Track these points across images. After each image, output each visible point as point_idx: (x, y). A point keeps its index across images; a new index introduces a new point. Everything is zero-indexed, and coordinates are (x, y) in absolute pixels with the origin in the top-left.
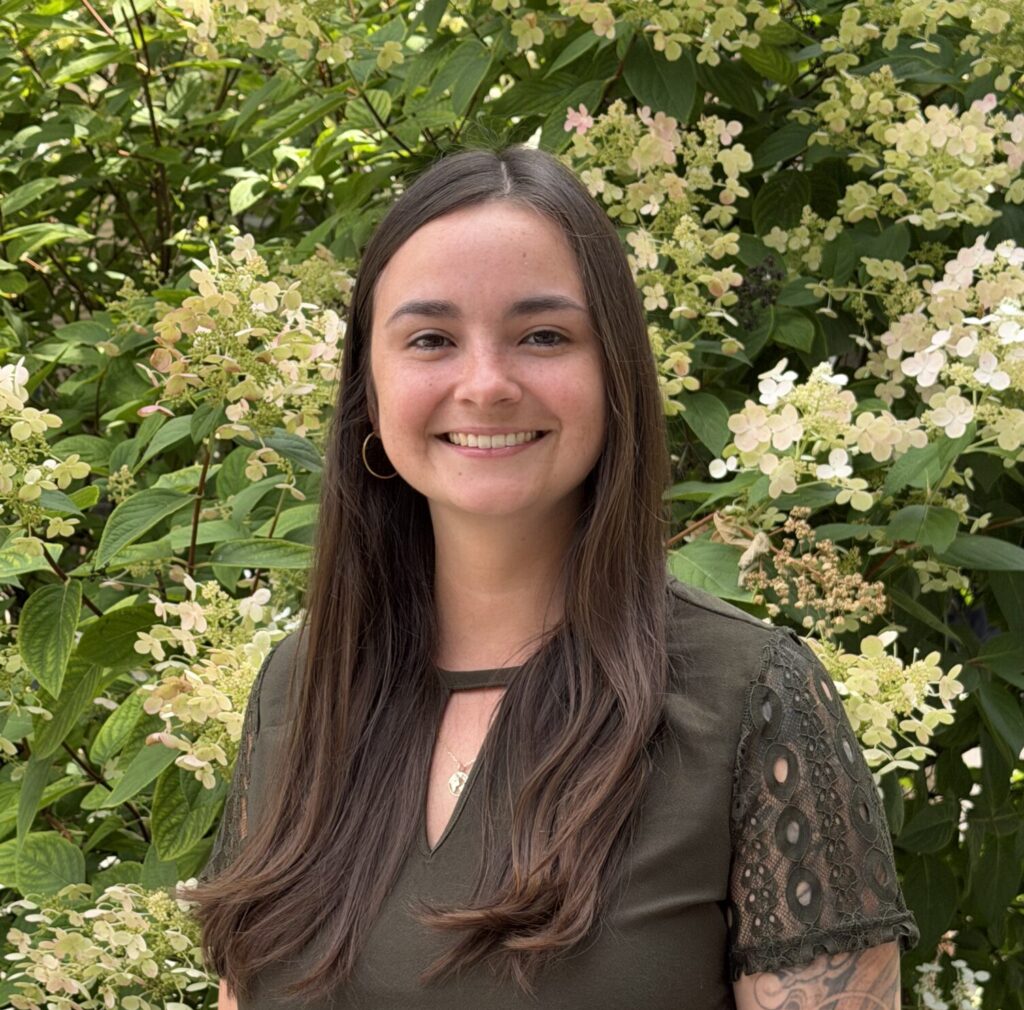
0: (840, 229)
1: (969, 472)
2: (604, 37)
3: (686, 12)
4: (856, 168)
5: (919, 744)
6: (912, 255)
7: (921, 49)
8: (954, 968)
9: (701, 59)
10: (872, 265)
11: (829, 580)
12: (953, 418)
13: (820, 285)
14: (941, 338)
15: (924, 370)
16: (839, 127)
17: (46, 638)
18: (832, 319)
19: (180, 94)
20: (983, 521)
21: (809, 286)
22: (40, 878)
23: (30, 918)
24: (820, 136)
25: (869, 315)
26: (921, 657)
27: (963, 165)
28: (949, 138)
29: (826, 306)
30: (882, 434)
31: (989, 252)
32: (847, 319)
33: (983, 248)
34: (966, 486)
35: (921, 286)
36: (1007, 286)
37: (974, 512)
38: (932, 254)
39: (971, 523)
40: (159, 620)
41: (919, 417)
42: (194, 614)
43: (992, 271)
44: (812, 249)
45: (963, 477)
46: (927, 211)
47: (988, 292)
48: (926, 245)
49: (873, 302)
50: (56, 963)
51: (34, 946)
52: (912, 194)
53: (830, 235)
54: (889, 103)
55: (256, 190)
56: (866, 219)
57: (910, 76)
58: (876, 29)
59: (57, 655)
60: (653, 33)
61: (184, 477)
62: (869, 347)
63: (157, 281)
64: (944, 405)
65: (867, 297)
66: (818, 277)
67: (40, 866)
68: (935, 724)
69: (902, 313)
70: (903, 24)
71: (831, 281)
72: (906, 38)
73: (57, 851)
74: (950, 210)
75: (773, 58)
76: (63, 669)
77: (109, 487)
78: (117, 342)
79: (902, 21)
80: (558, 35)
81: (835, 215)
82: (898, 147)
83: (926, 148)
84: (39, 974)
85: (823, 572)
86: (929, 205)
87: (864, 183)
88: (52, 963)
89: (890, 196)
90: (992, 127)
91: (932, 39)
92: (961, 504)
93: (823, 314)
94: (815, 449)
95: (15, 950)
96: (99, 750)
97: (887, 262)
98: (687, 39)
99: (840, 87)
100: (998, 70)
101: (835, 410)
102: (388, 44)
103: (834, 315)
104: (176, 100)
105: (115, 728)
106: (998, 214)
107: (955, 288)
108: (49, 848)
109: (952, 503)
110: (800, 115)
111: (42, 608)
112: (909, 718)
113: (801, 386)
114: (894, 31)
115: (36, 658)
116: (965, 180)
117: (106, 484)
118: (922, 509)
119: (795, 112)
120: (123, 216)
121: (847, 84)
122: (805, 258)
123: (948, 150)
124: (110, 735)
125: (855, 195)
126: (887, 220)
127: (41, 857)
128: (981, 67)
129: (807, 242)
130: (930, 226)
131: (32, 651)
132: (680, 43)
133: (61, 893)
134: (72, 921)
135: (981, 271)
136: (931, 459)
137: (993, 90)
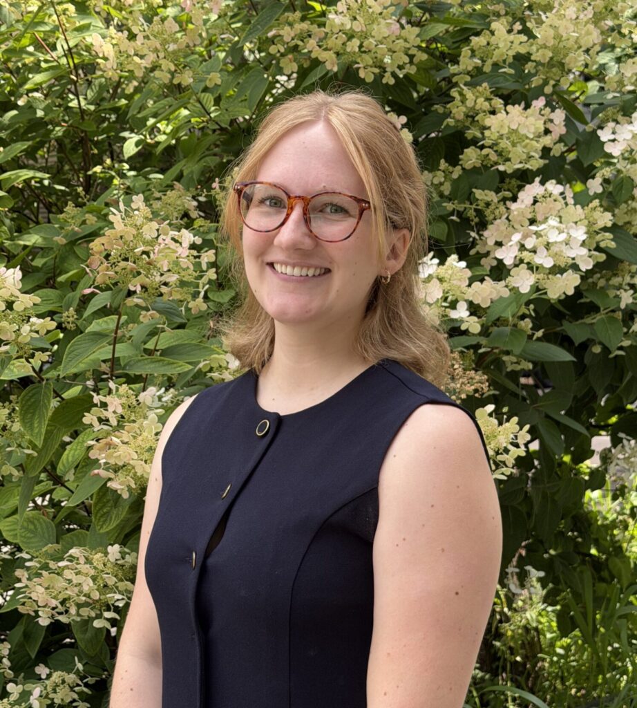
0: (461, 172)
1: (532, 306)
2: (331, 70)
3: (376, 55)
4: (469, 137)
5: (507, 466)
6: (500, 185)
7: (505, 73)
8: (526, 571)
9: (384, 81)
10: (478, 193)
11: (458, 375)
12: (524, 282)
13: (450, 204)
14: (516, 237)
15: (507, 255)
16: (461, 116)
17: (33, 414)
18: (457, 222)
19: (95, 91)
20: (540, 333)
21: (444, 204)
22: (31, 538)
23: (28, 564)
24: (450, 121)
25: (477, 220)
26: (508, 420)
27: (527, 138)
28: (519, 124)
29: (453, 215)
30: (486, 292)
31: (541, 187)
32: (465, 222)
33: (538, 184)
34: (531, 314)
35: (505, 204)
36: (551, 206)
37: (535, 328)
38: (511, 185)
39: (533, 334)
40: (96, 405)
41: (505, 279)
42: (115, 403)
43: (543, 197)
44: (446, 183)
45: (529, 310)
46: (508, 163)
47: (541, 209)
48: (507, 180)
49: (479, 212)
50: (43, 590)
51: (29, 579)
52: (500, 154)
53: (455, 176)
54: (487, 104)
55: (137, 144)
56: (475, 167)
57: (498, 86)
58: (479, 62)
59: (40, 423)
60: (359, 68)
61: (106, 322)
62: (477, 237)
63: (85, 200)
64: (518, 275)
65: (476, 210)
66: (450, 199)
67: (31, 531)
68: (516, 456)
69: (495, 219)
70: (495, 59)
71: (456, 201)
72: (496, 66)
73: (40, 523)
74: (521, 162)
75: (424, 75)
76: (43, 431)
77: (63, 320)
78: (64, 237)
79: (494, 57)
80: (305, 66)
81: (458, 165)
82: (492, 128)
83: (507, 129)
84: (34, 596)
85: (455, 369)
86: (508, 160)
87: (473, 147)
88: (41, 590)
89: (488, 155)
90: (543, 115)
91: (510, 66)
92: (527, 324)
93: (452, 220)
94: (449, 299)
95: (19, 580)
96: (62, 468)
97: (486, 191)
98: (377, 71)
99: (461, 94)
100: (546, 83)
101: (460, 280)
102: (212, 74)
103: (458, 220)
104: (92, 94)
105: (70, 455)
106: (547, 161)
107: (523, 206)
108: (36, 522)
109: (522, 323)
110: (438, 108)
111: (31, 397)
112: (501, 454)
113: (441, 267)
114: (489, 62)
115: (28, 425)
116: (529, 146)
117: (61, 317)
118: (508, 329)
119: (436, 106)
120: (62, 155)
121: (464, 92)
122: (442, 188)
123: (519, 130)
124: (68, 459)
125: (469, 154)
126: (486, 167)
127: (31, 527)
128: (536, 82)
129: (443, 180)
130: (510, 171)
131: (26, 421)
132: (373, 73)
133: (44, 549)
134: (51, 566)
135: (538, 197)
136: (511, 303)
137: (543, 94)
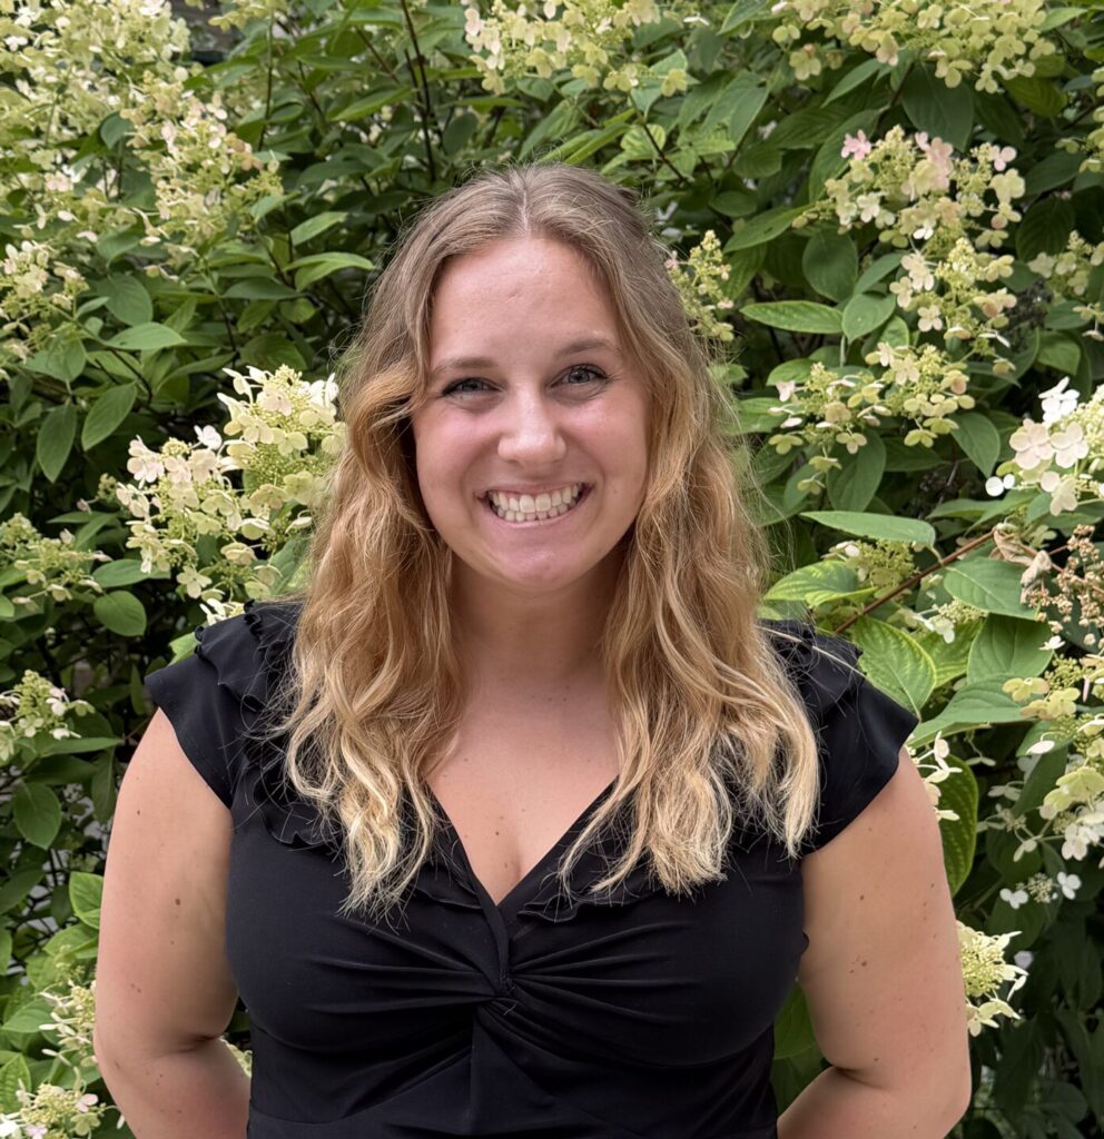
2: (886, 64)
9: (979, 86)
13: (1088, 308)
18: (1098, 342)
21: (1076, 309)
24: (1092, 163)
29: (1092, 329)
44: (1078, 274)
53: (1097, 261)
60: (937, 59)
66: (1084, 301)
71: (1098, 305)
75: (1038, 91)
80: (834, 67)
93: (1090, 337)
94: (1092, 468)
102: (672, 72)
103: (1100, 337)
110: (1068, 143)
113: (1083, 404)
119: (1062, 141)
122: (1071, 283)
129: (1073, 267)
132: (960, 70)
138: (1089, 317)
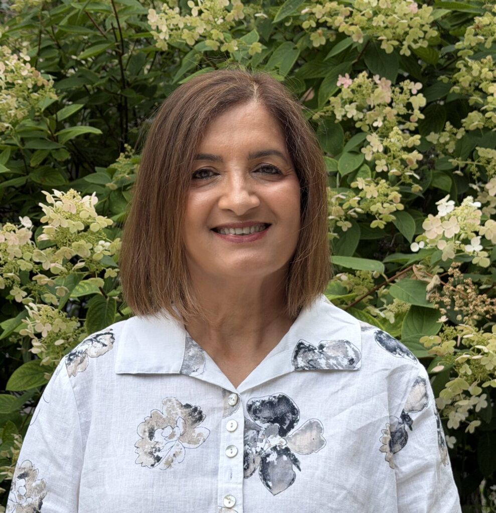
0: (464, 133)
2: (357, 42)
3: (394, 30)
4: (471, 103)
9: (402, 53)
10: (481, 151)
11: (471, 297)
13: (455, 160)
16: (466, 85)
18: (461, 176)
21: (450, 160)
24: (456, 89)
25: (478, 174)
29: (458, 170)
32: (468, 176)
44: (451, 142)
49: (480, 168)
53: (459, 136)
54: (490, 73)
56: (477, 128)
58: (482, 38)
60: (382, 40)
62: (479, 189)
63: (131, 154)
65: (477, 166)
66: (453, 156)
71: (460, 158)
78: (115, 183)
80: (332, 40)
81: (461, 127)
82: (494, 95)
85: (468, 294)
87: (476, 112)
89: (490, 118)
93: (456, 174)
94: (462, 238)
97: (489, 150)
99: (466, 66)
101: (473, 219)
102: (254, 44)
110: (444, 78)
113: (457, 207)
114: (490, 40)
119: (441, 77)
121: (469, 64)
122: (447, 147)
125: (472, 117)
126: (487, 129)
129: (448, 139)
132: (393, 45)
138: (456, 165)
